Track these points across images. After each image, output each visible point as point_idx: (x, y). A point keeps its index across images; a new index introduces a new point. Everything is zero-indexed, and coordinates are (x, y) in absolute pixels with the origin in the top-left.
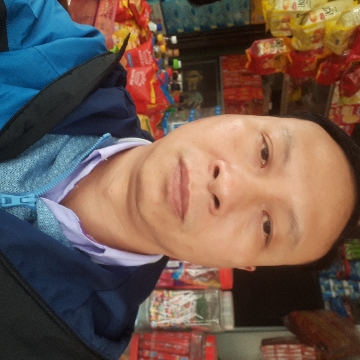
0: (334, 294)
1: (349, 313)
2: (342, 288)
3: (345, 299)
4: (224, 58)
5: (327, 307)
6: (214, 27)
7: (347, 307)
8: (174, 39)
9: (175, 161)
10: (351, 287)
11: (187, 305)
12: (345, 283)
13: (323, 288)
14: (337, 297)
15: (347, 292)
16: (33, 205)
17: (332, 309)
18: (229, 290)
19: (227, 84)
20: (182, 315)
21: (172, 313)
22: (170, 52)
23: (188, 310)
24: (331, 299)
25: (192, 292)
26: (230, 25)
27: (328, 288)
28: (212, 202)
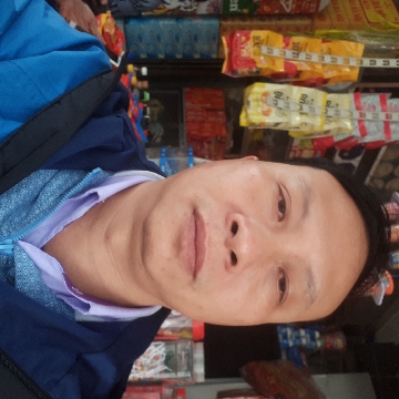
0: (291, 344)
1: (305, 363)
2: (299, 338)
3: (301, 349)
4: (188, 89)
5: (284, 357)
6: (179, 56)
7: (303, 357)
8: (144, 71)
9: (189, 211)
10: (308, 336)
11: (156, 358)
12: (303, 332)
13: (281, 336)
14: (294, 347)
15: (304, 341)
16: (10, 252)
17: (288, 359)
18: (200, 341)
19: (190, 118)
20: (152, 368)
21: (142, 366)
22: (140, 84)
23: (158, 362)
24: (288, 349)
25: (163, 344)
26: (197, 56)
27: (285, 337)
28: (229, 258)
